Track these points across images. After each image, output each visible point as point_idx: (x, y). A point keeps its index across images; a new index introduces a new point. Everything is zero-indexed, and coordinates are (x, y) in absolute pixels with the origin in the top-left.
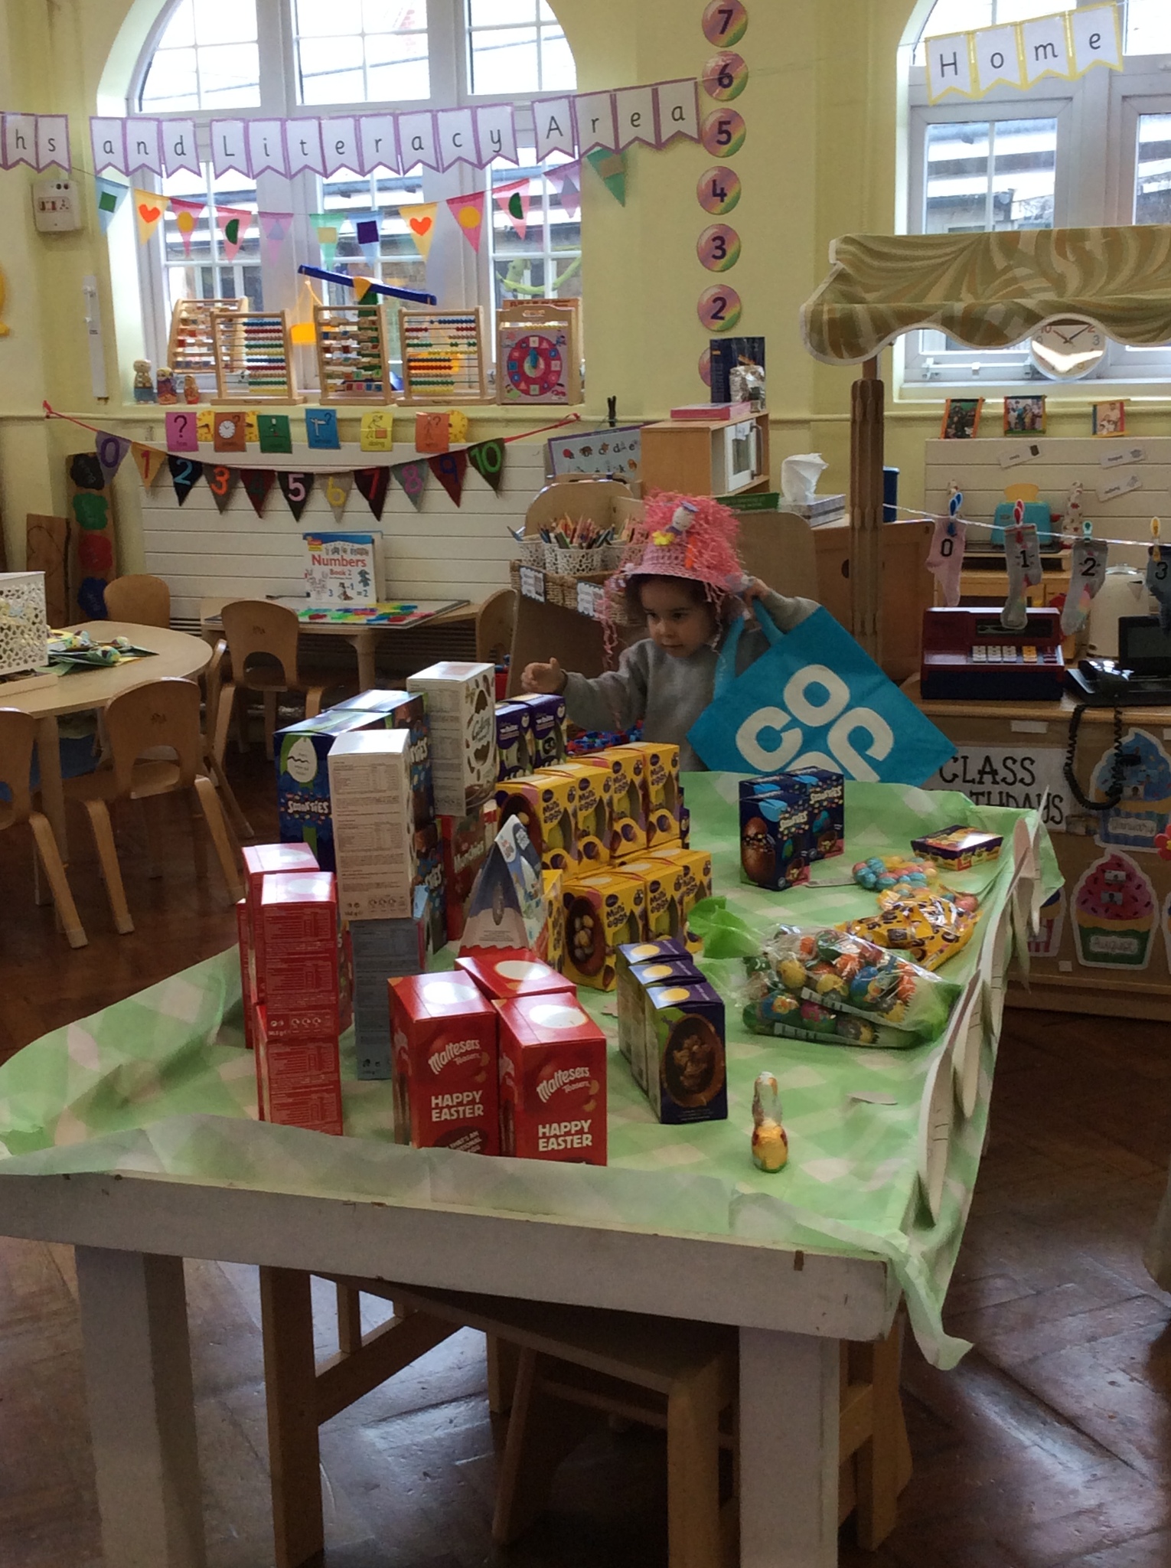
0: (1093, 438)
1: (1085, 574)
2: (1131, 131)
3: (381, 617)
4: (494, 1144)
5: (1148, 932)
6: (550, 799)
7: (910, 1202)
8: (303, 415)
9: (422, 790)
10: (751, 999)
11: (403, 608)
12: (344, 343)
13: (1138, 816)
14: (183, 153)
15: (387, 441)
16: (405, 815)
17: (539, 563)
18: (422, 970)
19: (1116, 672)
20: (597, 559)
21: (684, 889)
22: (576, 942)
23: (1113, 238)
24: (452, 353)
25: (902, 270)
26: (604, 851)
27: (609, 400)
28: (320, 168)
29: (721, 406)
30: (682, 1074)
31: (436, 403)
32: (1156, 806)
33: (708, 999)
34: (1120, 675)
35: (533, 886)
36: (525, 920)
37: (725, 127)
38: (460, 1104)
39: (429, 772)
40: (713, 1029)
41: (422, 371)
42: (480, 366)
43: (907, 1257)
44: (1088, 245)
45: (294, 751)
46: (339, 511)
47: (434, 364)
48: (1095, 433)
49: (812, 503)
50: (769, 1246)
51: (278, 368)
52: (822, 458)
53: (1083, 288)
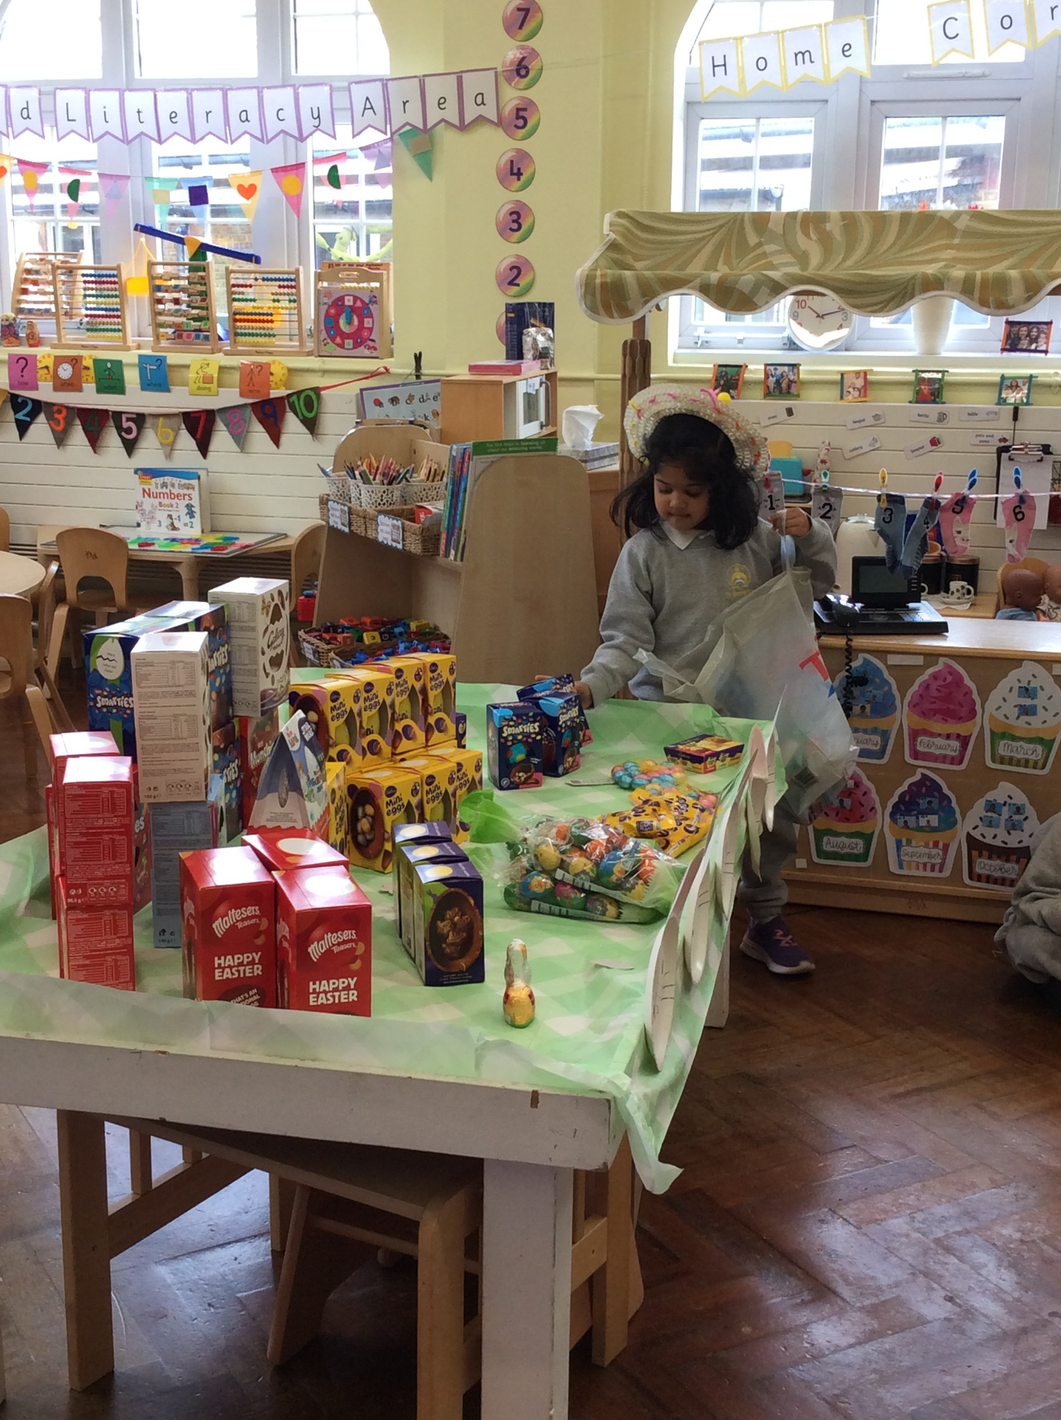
0: (840, 403)
2: (876, 136)
3: (204, 547)
4: (271, 998)
5: (873, 833)
6: (337, 699)
7: (636, 1049)
8: (136, 361)
9: (223, 691)
10: (512, 879)
11: (226, 539)
12: (176, 295)
13: (865, 732)
14: (28, 117)
15: (213, 386)
16: (203, 707)
17: (344, 497)
18: (215, 846)
19: (850, 605)
20: (397, 494)
21: (456, 783)
22: (359, 828)
23: (849, 221)
24: (274, 308)
25: (667, 243)
26: (386, 749)
27: (415, 355)
28: (155, 136)
29: (514, 363)
30: (445, 943)
31: (258, 353)
32: (882, 723)
33: (468, 875)
34: (853, 608)
35: (315, 773)
36: (307, 803)
37: (521, 113)
38: (241, 964)
39: (229, 675)
40: (472, 902)
41: (246, 324)
42: (300, 321)
43: (627, 1095)
44: (828, 227)
45: (103, 650)
46: (170, 448)
47: (257, 317)
48: (842, 398)
49: (589, 449)
50: (509, 1086)
51: (114, 316)
52: (598, 408)
53: (823, 264)
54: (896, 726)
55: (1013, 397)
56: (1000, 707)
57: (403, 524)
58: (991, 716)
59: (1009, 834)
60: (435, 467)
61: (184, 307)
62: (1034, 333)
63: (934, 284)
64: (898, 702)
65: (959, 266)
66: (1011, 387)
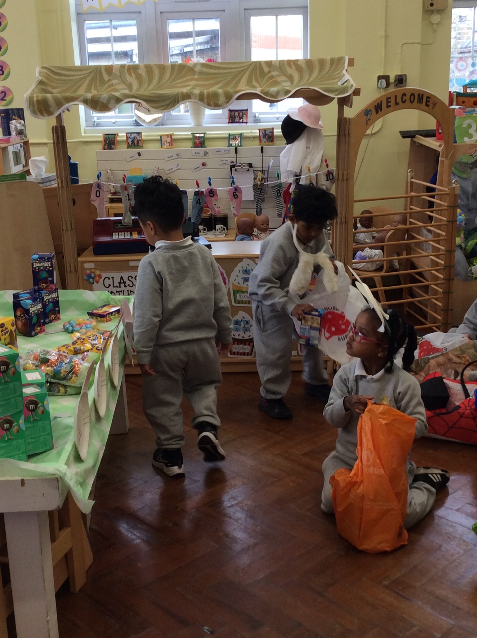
0: (162, 149)
2: (164, 27)
7: (71, 452)
23: (149, 69)
25: (67, 80)
29: (7, 137)
43: (65, 474)
44: (140, 71)
48: (162, 147)
49: (43, 177)
50: (10, 478)
52: (46, 158)
53: (139, 89)
55: (235, 143)
56: (236, 279)
58: (233, 284)
59: (245, 333)
62: (241, 115)
63: (186, 97)
65: (198, 88)
66: (233, 139)
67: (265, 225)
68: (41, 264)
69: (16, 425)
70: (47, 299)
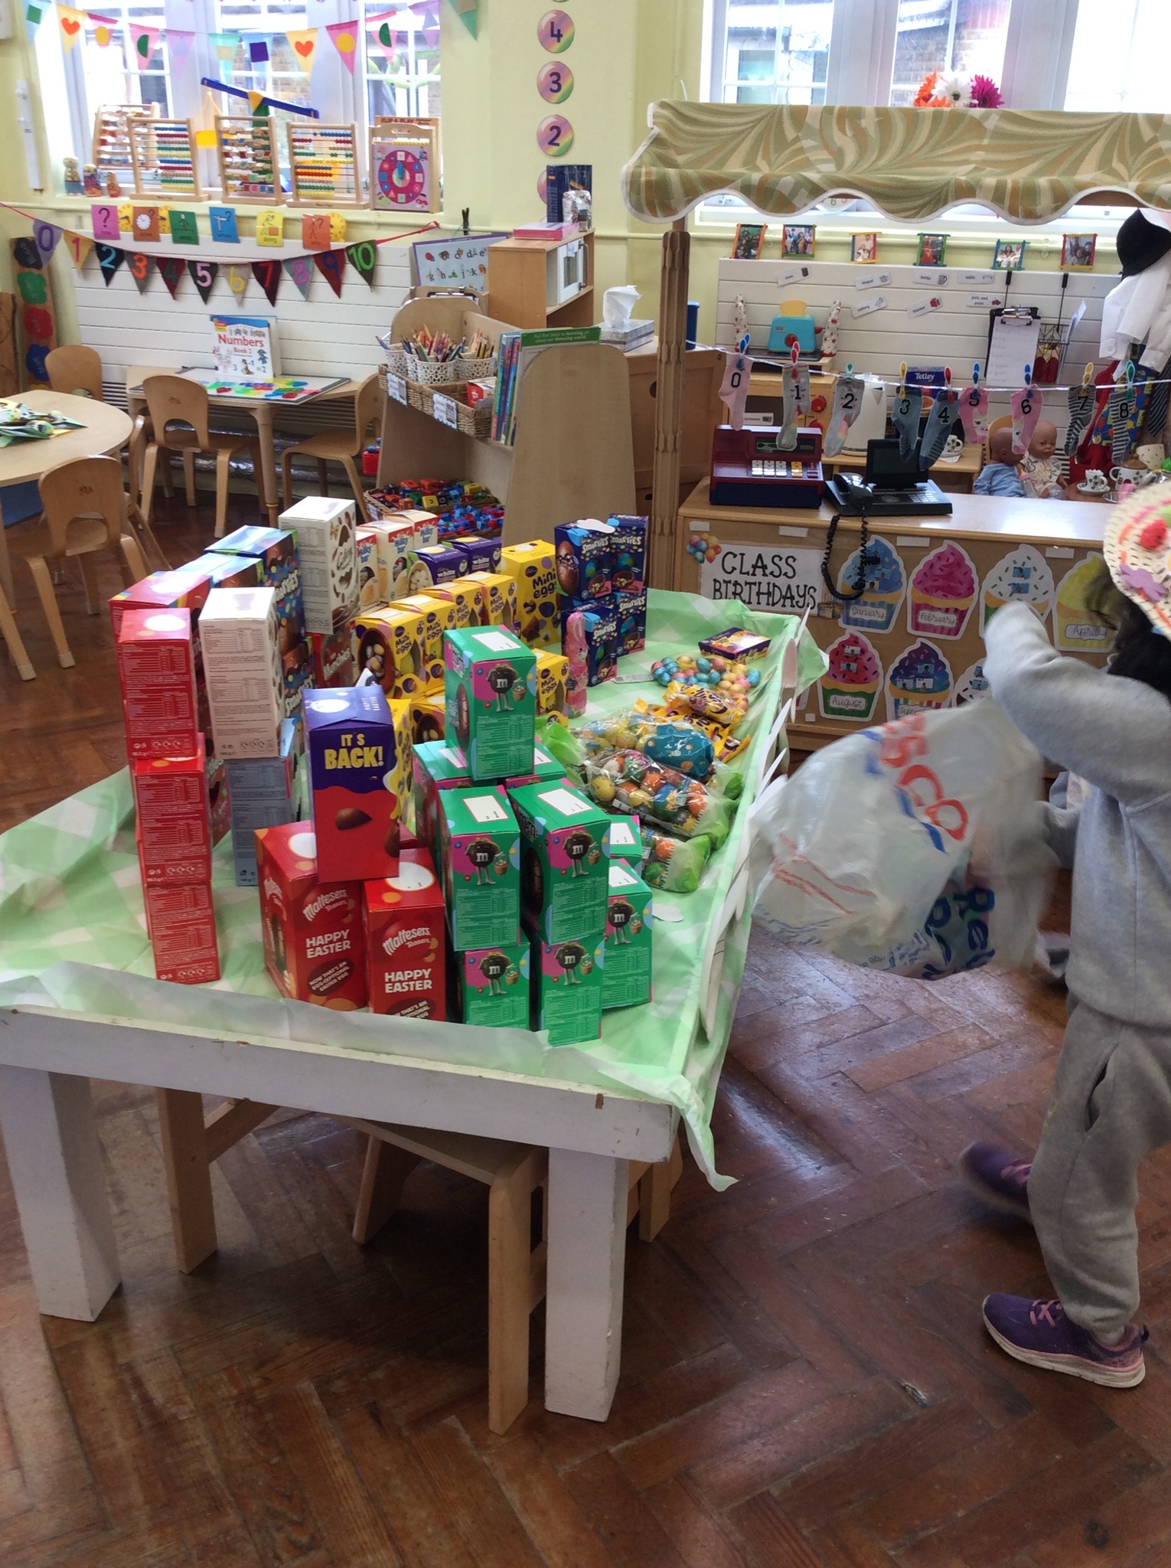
1: (845, 406)
3: (277, 393)
5: (875, 693)
6: (402, 633)
8: (207, 212)
9: (294, 614)
11: (296, 384)
12: (243, 149)
13: (873, 605)
15: (279, 238)
17: (402, 370)
19: (862, 486)
20: (450, 370)
23: (884, 117)
24: (332, 162)
25: (708, 135)
27: (463, 211)
29: (555, 227)
31: (319, 206)
32: (888, 598)
34: (865, 489)
41: (307, 177)
42: (356, 175)
44: (864, 123)
46: (241, 296)
47: (317, 171)
49: (626, 329)
50: (574, 1087)
51: (186, 169)
52: (637, 289)
53: (858, 162)
54: (901, 601)
55: (1007, 261)
56: (995, 587)
57: (457, 405)
58: (987, 592)
60: (485, 342)
61: (249, 160)
63: (964, 191)
64: (904, 579)
65: (989, 171)
66: (1006, 252)
67: (1048, 446)
68: (622, 540)
69: (588, 959)
70: (627, 610)
